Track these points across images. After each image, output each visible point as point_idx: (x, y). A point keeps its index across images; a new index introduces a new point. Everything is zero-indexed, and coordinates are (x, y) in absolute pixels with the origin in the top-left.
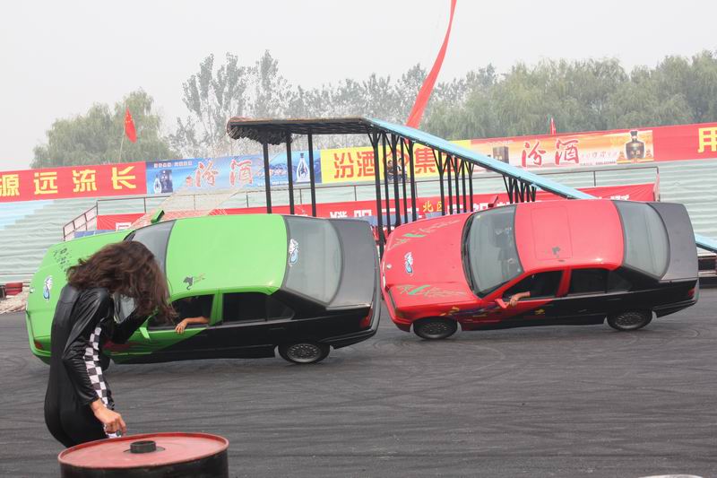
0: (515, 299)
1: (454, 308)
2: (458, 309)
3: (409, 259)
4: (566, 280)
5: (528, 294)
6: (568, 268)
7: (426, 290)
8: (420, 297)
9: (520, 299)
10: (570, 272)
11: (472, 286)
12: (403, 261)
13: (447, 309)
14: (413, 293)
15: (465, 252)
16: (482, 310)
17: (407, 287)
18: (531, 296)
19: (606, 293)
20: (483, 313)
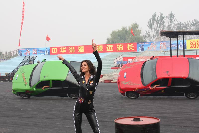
0: (155, 87)
1: (137, 89)
2: (138, 89)
3: (125, 74)
4: (170, 81)
5: (159, 85)
6: (171, 77)
7: (129, 83)
8: (127, 85)
9: (157, 87)
10: (171, 79)
11: (143, 82)
12: (124, 74)
13: (135, 89)
14: (125, 84)
15: (142, 73)
16: (145, 90)
17: (124, 82)
18: (160, 86)
19: (183, 86)
20: (146, 91)
